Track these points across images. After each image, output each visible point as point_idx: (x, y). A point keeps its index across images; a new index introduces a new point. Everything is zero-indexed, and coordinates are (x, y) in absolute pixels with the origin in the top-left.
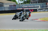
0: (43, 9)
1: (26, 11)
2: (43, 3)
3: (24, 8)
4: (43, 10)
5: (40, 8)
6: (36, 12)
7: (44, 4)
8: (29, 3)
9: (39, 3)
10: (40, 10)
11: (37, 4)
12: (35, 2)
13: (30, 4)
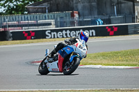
0: (61, 30)
1: (12, 36)
2: (62, 11)
3: (9, 26)
4: (64, 32)
5: (53, 27)
6: (41, 40)
7: (66, 16)
8: (23, 14)
9: (50, 11)
10: (55, 33)
11: (46, 15)
12: (40, 10)
13: (26, 17)
